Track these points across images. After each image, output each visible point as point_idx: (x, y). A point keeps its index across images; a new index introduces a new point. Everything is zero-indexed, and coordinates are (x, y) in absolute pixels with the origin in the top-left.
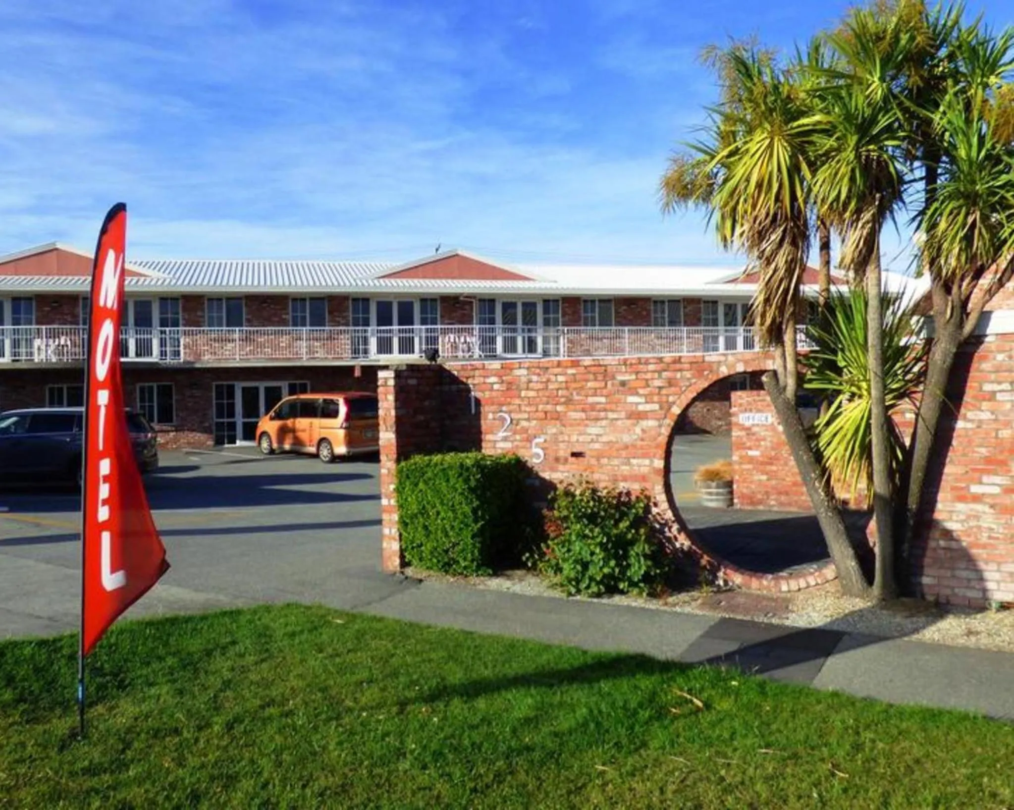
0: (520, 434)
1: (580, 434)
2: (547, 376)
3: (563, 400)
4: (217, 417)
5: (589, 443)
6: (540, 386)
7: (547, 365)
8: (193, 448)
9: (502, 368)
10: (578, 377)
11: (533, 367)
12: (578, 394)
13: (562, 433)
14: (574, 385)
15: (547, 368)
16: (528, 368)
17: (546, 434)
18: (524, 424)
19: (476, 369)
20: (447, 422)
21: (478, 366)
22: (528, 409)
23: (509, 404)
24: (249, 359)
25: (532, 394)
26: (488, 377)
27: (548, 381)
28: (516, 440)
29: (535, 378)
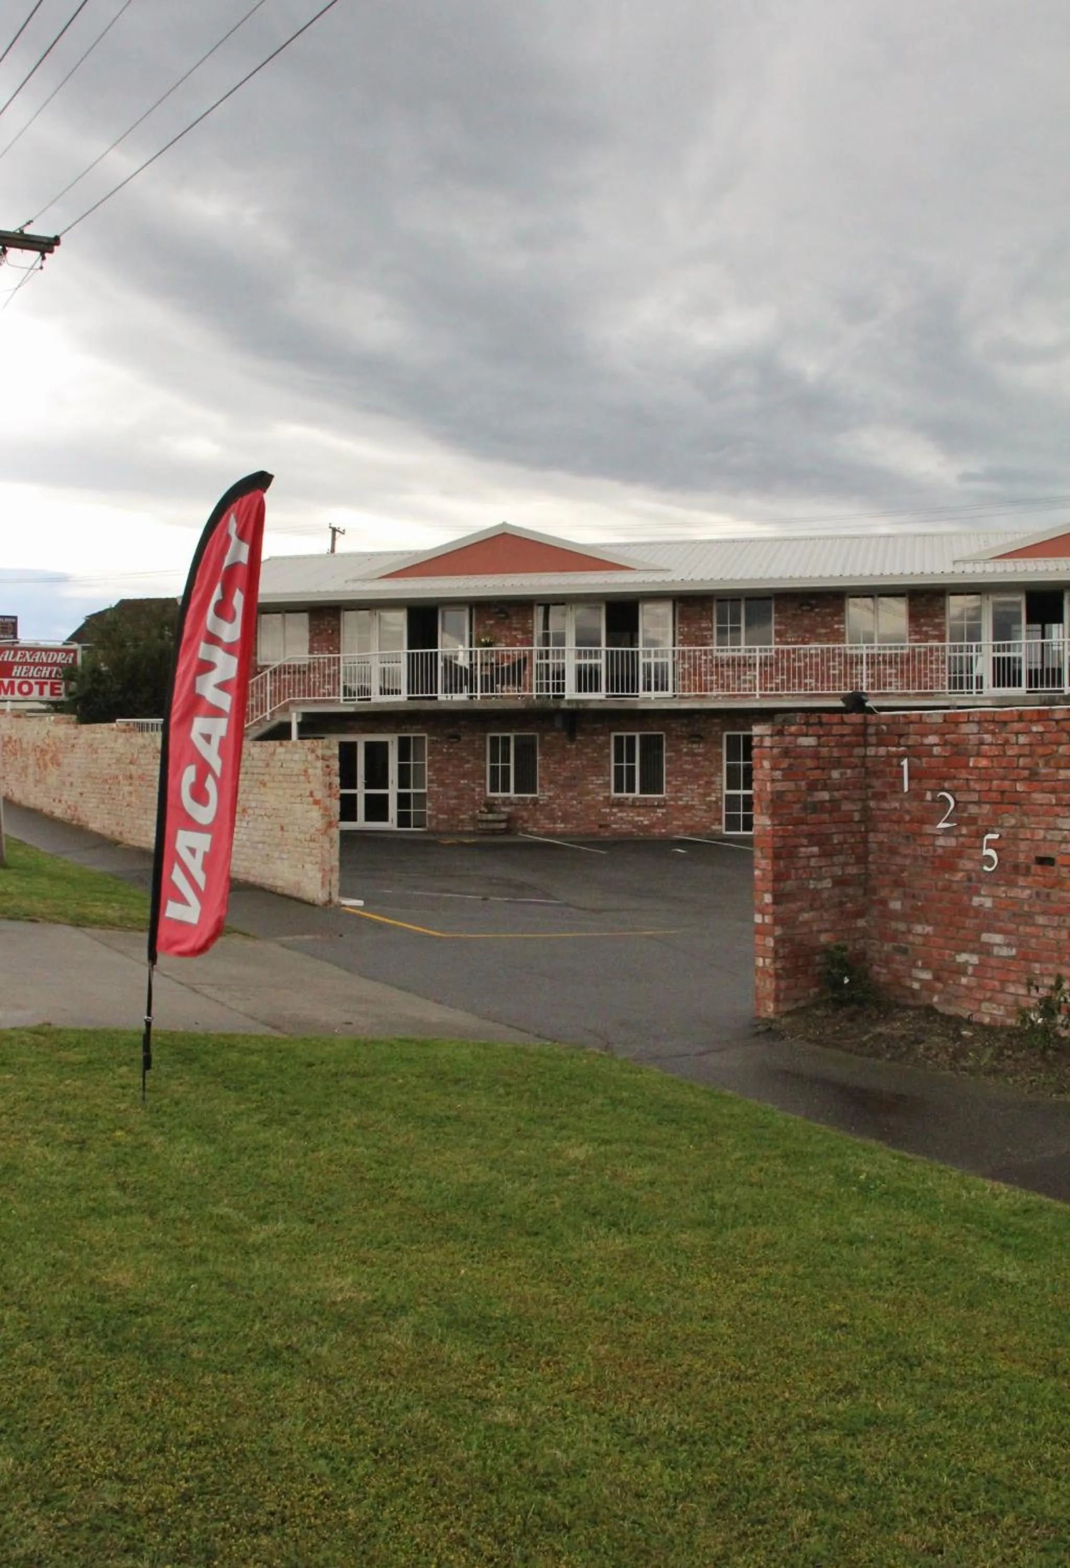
0: (967, 825)
1: (1048, 829)
2: (1004, 735)
3: (1026, 773)
4: (729, 788)
5: (1061, 842)
6: (995, 751)
7: (1004, 718)
8: (692, 835)
9: (945, 721)
10: (1047, 736)
11: (986, 721)
12: (1047, 764)
13: (1023, 826)
14: (1040, 750)
15: (1005, 723)
16: (979, 723)
17: (1001, 826)
18: (973, 809)
19: (911, 722)
20: (872, 804)
21: (913, 718)
22: (977, 787)
23: (954, 778)
24: (780, 696)
25: (984, 763)
26: (925, 735)
27: (1006, 742)
28: (962, 835)
29: (988, 738)
